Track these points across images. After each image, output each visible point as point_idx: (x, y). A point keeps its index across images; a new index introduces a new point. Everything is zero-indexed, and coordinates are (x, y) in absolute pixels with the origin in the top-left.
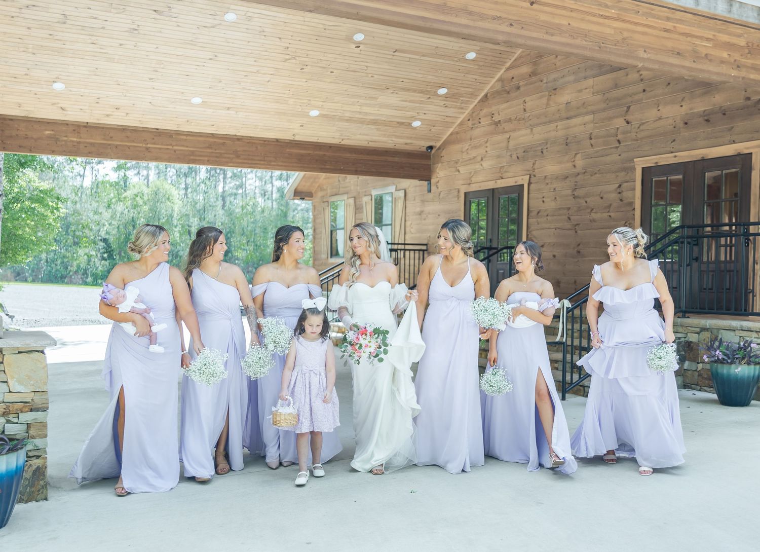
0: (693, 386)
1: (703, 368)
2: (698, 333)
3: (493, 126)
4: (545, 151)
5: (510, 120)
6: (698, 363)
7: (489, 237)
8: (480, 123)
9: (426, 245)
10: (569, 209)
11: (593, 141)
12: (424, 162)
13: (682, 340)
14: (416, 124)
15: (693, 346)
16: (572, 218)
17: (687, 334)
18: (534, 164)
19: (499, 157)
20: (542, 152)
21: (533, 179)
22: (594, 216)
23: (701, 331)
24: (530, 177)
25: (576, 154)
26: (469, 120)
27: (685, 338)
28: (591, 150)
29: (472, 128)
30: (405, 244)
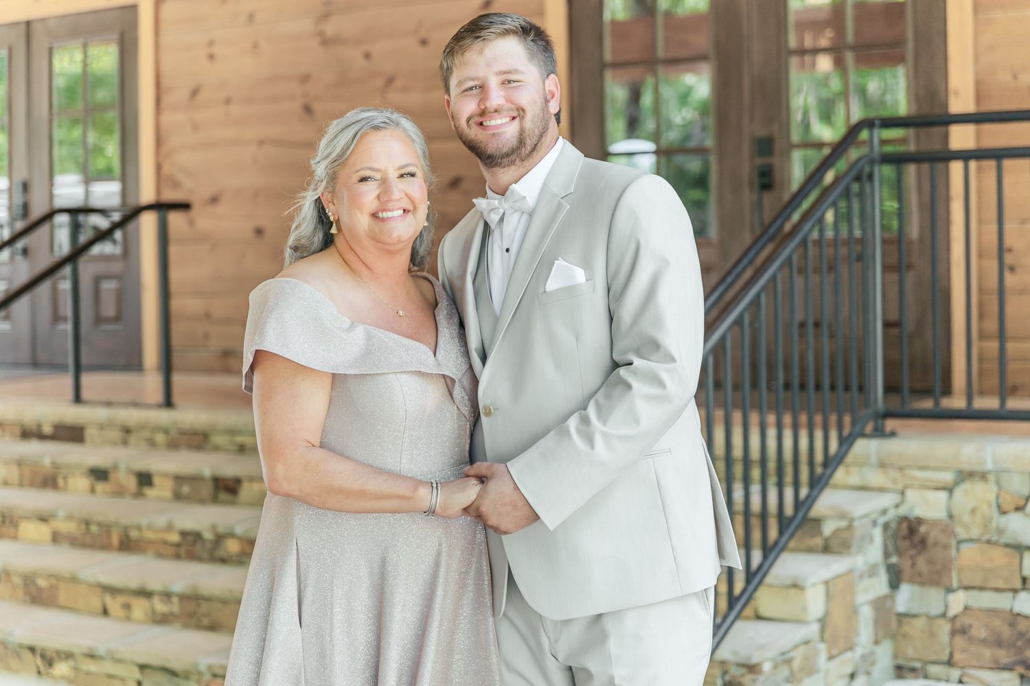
0: (933, 669)
1: (966, 608)
2: (950, 490)
6: (949, 590)
7: (21, 174)
10: (305, 79)
13: (892, 515)
15: (927, 534)
16: (317, 106)
17: (903, 493)
23: (957, 483)
27: (897, 506)
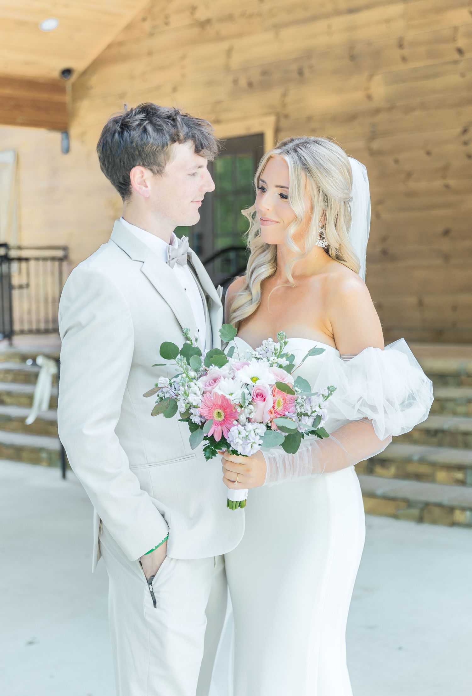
3: (196, 30)
4: (306, 72)
5: (230, 18)
8: (167, 24)
9: (65, 249)
11: (406, 52)
12: (57, 97)
14: (49, 24)
18: (284, 95)
19: (210, 84)
20: (300, 73)
21: (284, 123)
22: (413, 185)
24: (278, 121)
25: (371, 76)
26: (144, 19)
28: (402, 68)
29: (151, 35)
30: (20, 248)
